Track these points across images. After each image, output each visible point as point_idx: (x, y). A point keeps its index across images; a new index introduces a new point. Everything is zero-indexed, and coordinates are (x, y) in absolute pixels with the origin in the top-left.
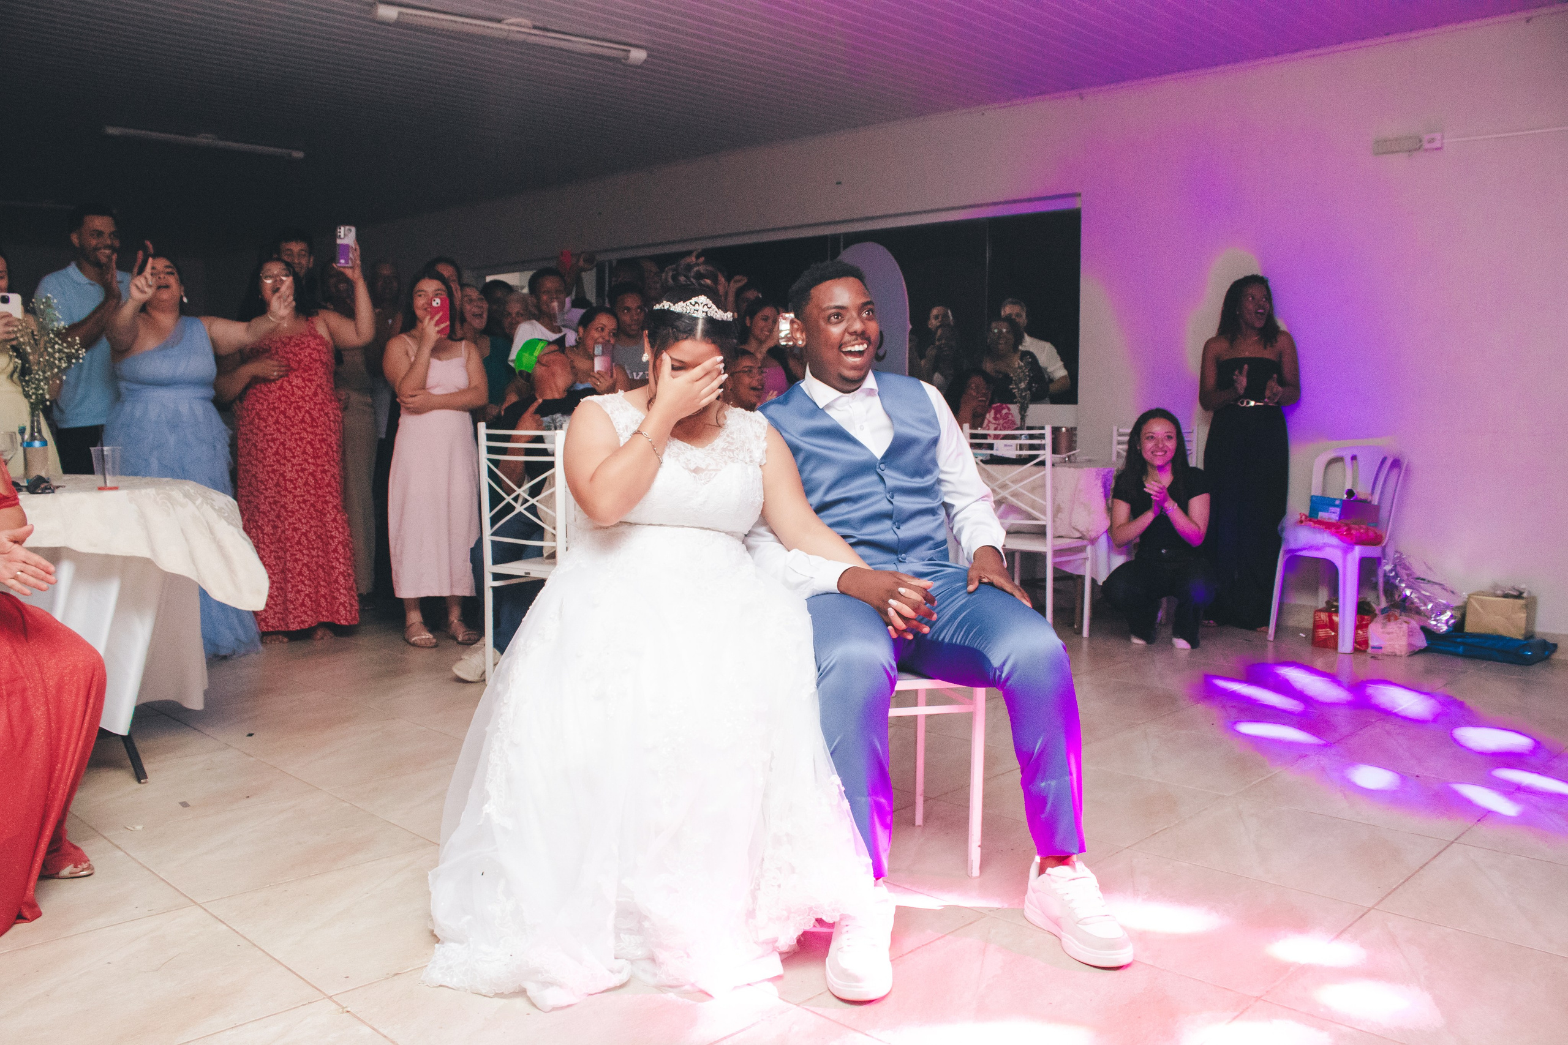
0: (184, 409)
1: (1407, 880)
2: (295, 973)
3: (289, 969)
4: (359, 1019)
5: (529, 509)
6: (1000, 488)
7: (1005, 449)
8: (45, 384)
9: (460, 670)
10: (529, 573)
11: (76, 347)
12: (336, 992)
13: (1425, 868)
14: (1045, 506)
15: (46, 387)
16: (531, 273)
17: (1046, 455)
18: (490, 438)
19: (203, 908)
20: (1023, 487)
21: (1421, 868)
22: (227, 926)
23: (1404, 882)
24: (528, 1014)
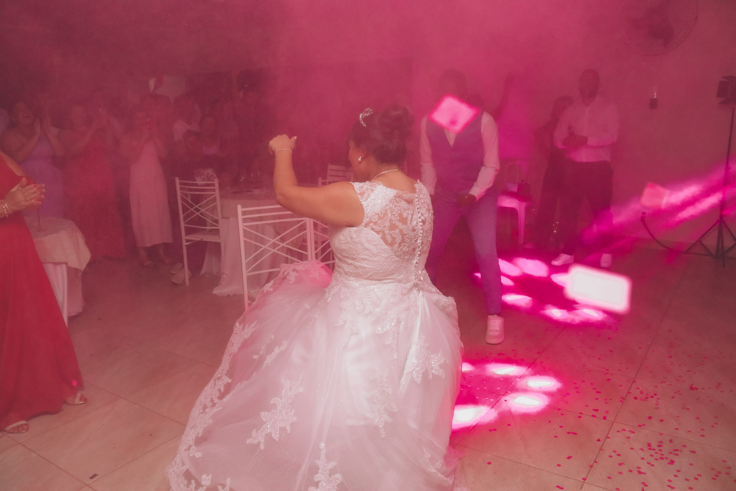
5: (201, 214)
18: (181, 184)
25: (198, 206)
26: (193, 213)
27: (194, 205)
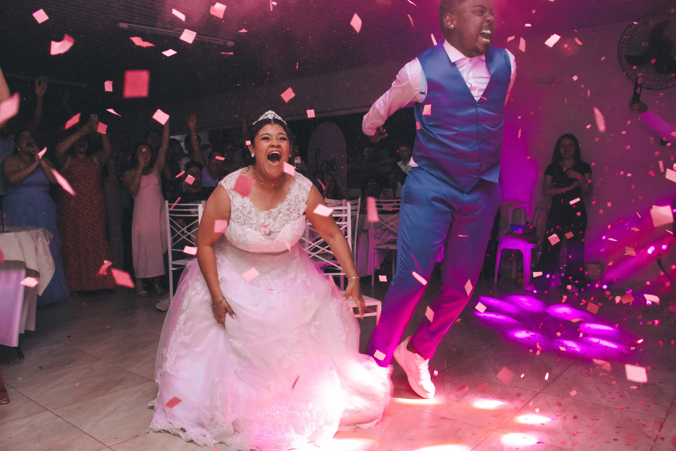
0: (36, 196)
1: (554, 380)
2: (93, 437)
3: (91, 436)
6: (385, 224)
9: (159, 306)
12: (111, 445)
13: (561, 375)
19: (51, 412)
20: (395, 223)
22: (62, 419)
23: (552, 381)
25: (184, 229)
26: (179, 237)
27: (181, 228)
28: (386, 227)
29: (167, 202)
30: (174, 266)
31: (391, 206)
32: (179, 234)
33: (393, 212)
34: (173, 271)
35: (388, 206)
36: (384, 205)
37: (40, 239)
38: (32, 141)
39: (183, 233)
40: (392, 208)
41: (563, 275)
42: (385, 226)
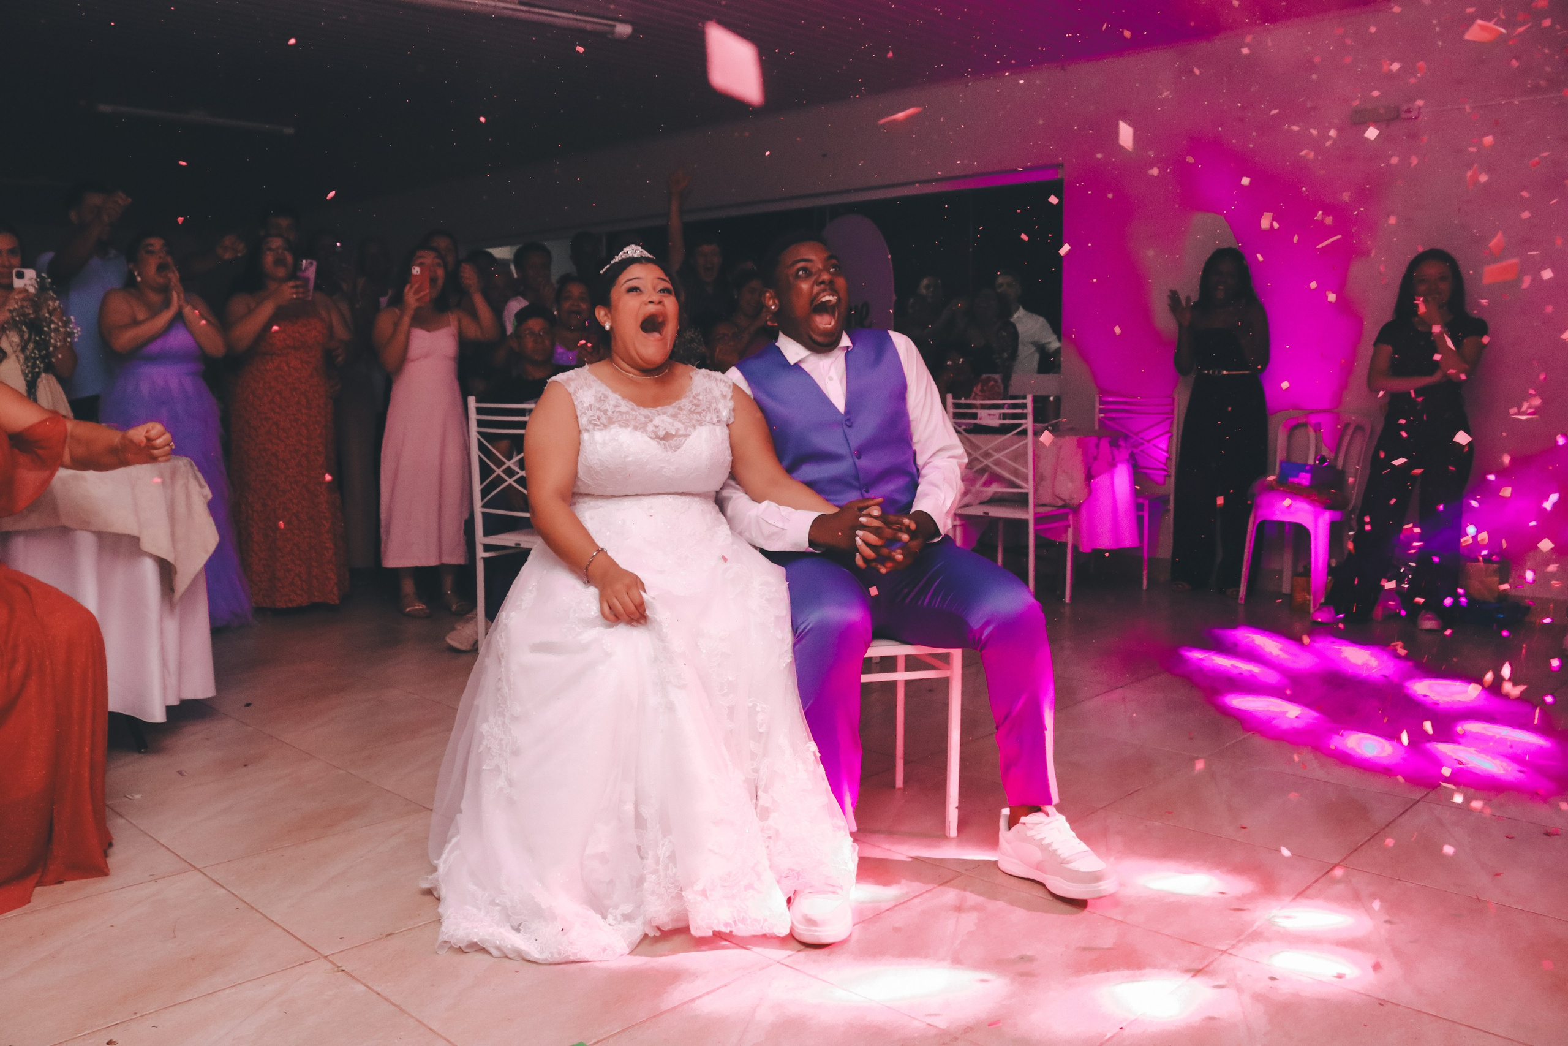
0: (174, 384)
1: (1372, 837)
2: (292, 934)
3: (286, 931)
4: (351, 976)
5: (518, 481)
6: (983, 457)
7: (988, 418)
8: (41, 363)
9: (453, 640)
10: (519, 544)
11: (71, 326)
12: (332, 952)
13: (1391, 825)
14: (1027, 474)
15: (42, 365)
16: (518, 247)
17: (1029, 424)
19: (202, 872)
20: (1007, 456)
21: (1387, 826)
22: (226, 889)
23: (1369, 840)
24: (517, 972)
25: (511, 464)
26: (500, 480)
27: (505, 460)
28: (982, 465)
29: (472, 401)
30: (487, 548)
31: (998, 416)
32: (499, 475)
33: (1003, 430)
34: (485, 559)
35: (989, 415)
36: (982, 413)
37: (180, 482)
38: (169, 259)
39: (510, 472)
40: (1000, 419)
41: (1407, 586)
42: (981, 462)
